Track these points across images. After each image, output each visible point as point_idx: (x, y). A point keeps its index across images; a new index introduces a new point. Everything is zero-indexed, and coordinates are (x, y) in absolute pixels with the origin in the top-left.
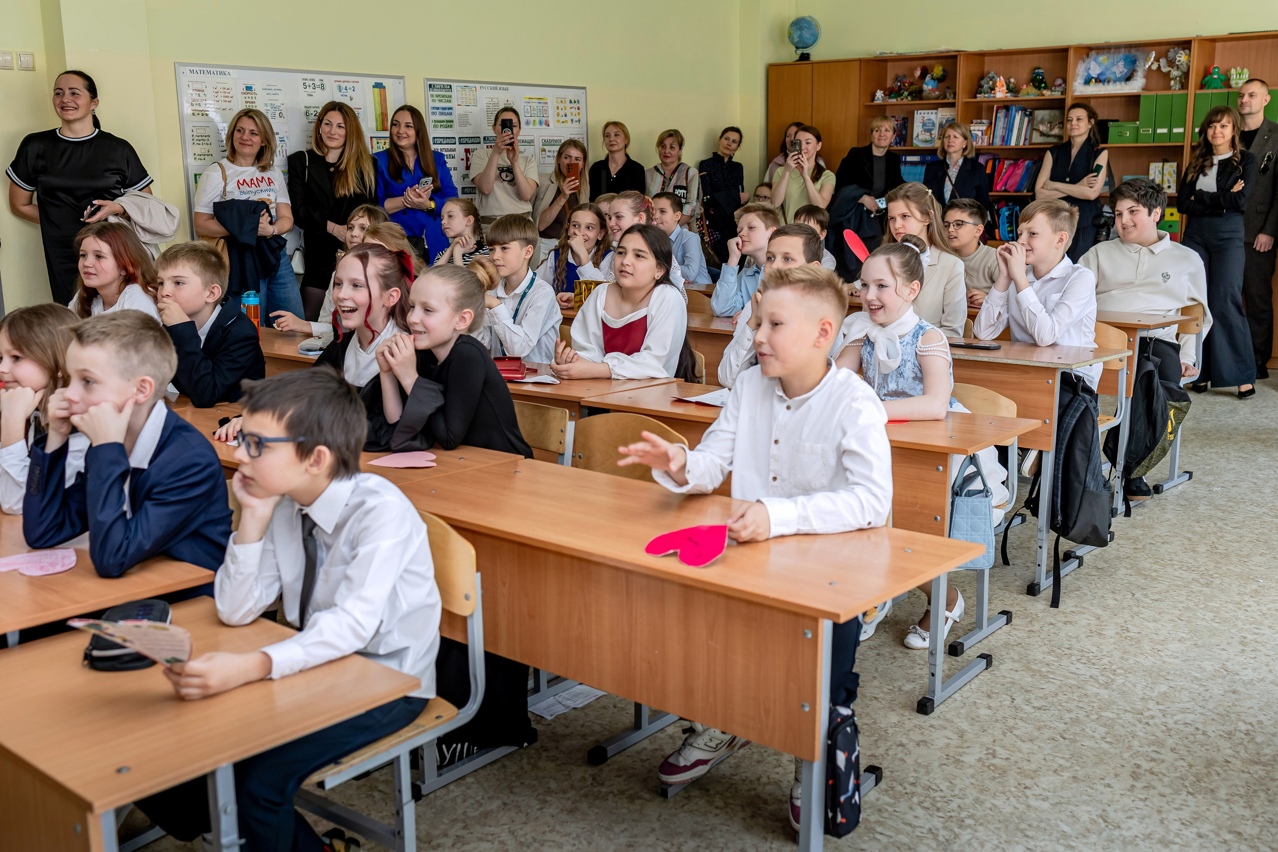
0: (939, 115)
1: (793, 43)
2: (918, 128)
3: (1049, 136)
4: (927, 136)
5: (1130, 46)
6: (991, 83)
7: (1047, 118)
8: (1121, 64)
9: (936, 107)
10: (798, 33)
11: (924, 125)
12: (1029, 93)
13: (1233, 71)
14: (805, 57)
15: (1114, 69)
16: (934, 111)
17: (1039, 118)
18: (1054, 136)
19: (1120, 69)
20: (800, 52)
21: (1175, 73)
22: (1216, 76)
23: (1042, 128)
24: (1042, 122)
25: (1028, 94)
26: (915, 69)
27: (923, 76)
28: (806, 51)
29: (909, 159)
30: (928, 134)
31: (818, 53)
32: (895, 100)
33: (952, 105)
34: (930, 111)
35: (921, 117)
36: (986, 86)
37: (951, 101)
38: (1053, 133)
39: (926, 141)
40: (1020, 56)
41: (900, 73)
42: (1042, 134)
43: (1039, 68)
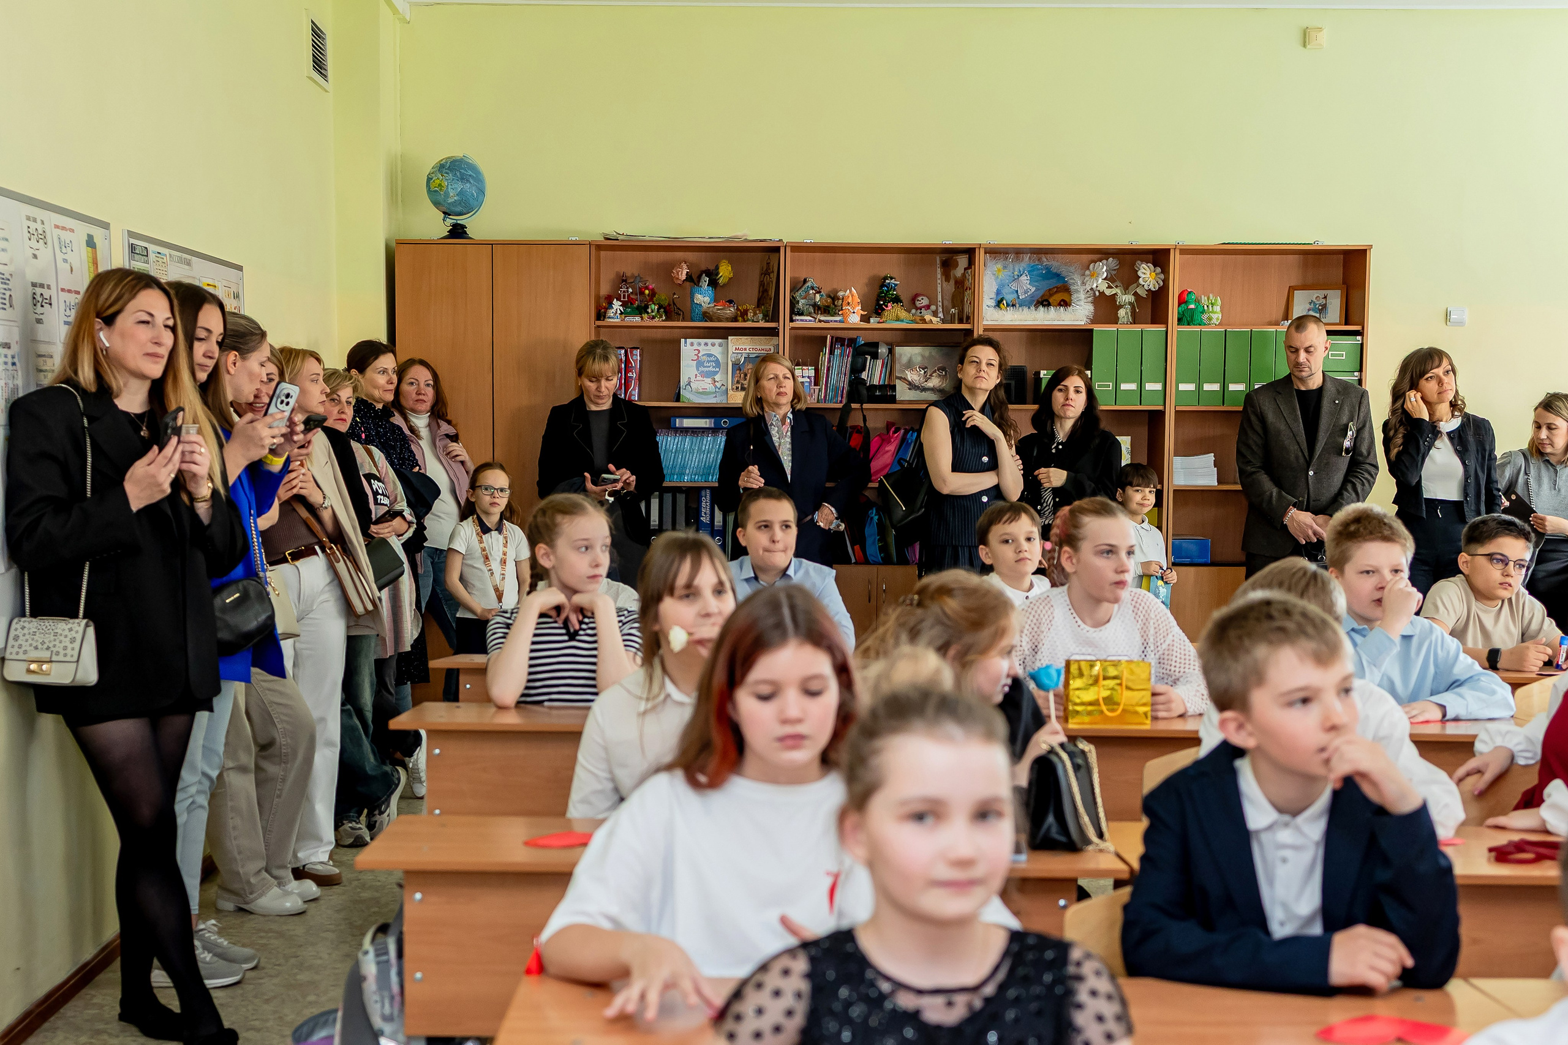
0: (732, 349)
1: (437, 204)
2: (688, 370)
3: (924, 389)
4: (706, 384)
5: (1039, 252)
6: (818, 296)
7: (918, 359)
8: (1025, 279)
9: (723, 334)
10: (459, 186)
11: (700, 364)
12: (896, 318)
13: (1204, 299)
14: (458, 232)
15: (1014, 286)
16: (717, 341)
17: (904, 360)
18: (932, 390)
19: (1026, 286)
20: (449, 222)
21: (1127, 298)
22: (1192, 306)
23: (912, 376)
24: (910, 365)
25: (898, 319)
26: (672, 266)
27: (693, 280)
28: (462, 220)
29: (688, 423)
30: (709, 380)
31: (478, 226)
32: (638, 319)
33: (773, 332)
34: (709, 341)
35: (689, 349)
36: (802, 303)
37: (762, 324)
38: (930, 384)
39: (704, 393)
40: (849, 256)
41: (630, 270)
42: (912, 386)
43: (892, 278)
